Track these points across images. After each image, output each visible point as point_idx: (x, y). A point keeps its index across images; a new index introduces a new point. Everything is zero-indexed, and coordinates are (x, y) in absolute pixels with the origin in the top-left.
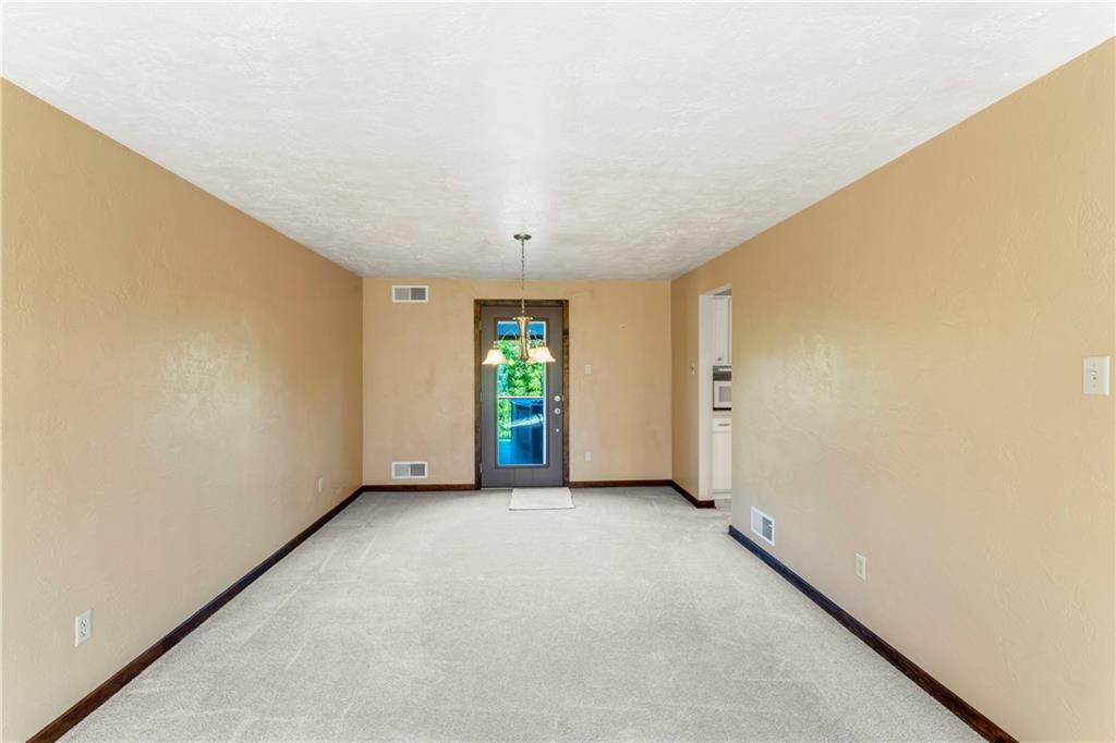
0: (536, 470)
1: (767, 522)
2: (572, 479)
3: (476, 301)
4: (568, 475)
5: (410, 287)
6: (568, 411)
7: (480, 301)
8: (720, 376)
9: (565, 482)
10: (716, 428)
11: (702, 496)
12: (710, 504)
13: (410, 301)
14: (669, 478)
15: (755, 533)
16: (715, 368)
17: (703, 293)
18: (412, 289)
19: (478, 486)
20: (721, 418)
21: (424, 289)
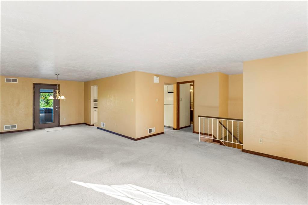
0: (51, 124)
1: (104, 124)
2: (61, 125)
3: (33, 83)
4: (60, 124)
5: (11, 79)
6: (60, 109)
7: (35, 83)
8: (95, 101)
9: (59, 126)
10: (94, 111)
11: (92, 124)
12: (93, 125)
13: (11, 82)
14: (84, 122)
15: (102, 127)
16: (94, 100)
17: (91, 86)
18: (12, 79)
19: (34, 129)
20: (95, 109)
21: (16, 80)
